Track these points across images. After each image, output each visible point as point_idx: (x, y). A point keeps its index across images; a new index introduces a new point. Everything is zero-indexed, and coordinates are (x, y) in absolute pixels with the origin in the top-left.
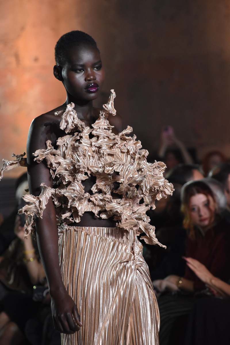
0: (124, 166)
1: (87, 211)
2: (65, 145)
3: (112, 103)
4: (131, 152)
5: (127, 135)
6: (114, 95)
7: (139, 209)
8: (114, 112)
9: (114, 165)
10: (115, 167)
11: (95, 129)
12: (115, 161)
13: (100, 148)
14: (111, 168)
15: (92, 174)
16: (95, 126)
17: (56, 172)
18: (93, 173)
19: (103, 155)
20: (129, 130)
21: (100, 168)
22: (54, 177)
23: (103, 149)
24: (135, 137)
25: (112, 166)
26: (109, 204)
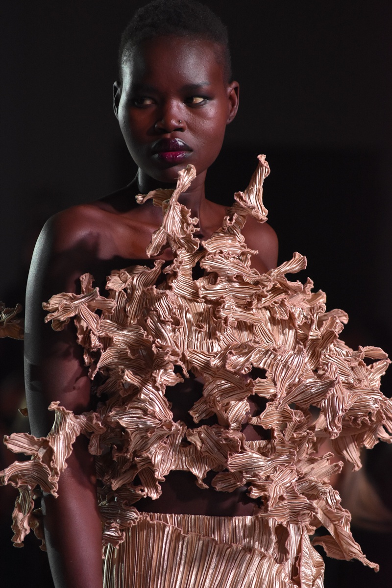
0: (278, 354)
1: (178, 469)
2: (129, 291)
3: (258, 191)
4: (298, 322)
5: (291, 276)
6: (265, 171)
7: (313, 469)
8: (262, 214)
9: (251, 349)
10: (253, 356)
11: (209, 254)
12: (255, 342)
13: (217, 304)
14: (242, 359)
15: (192, 372)
16: (211, 246)
17: (100, 361)
18: (197, 368)
19: (226, 323)
20: (296, 263)
21: (215, 357)
22: (94, 376)
23: (226, 307)
24: (311, 285)
25: (246, 354)
26: (236, 455)
